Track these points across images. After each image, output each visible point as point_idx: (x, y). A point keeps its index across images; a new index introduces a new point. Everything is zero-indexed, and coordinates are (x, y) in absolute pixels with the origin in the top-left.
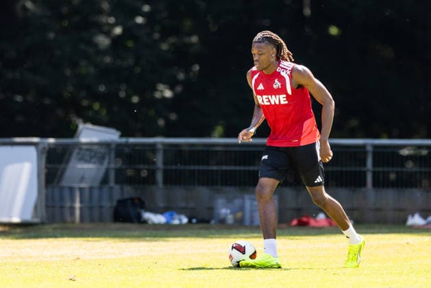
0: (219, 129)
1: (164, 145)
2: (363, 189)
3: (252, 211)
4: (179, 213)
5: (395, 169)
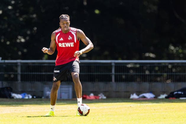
0: (46, 56)
1: (21, 63)
4: (28, 94)
5: (125, 74)
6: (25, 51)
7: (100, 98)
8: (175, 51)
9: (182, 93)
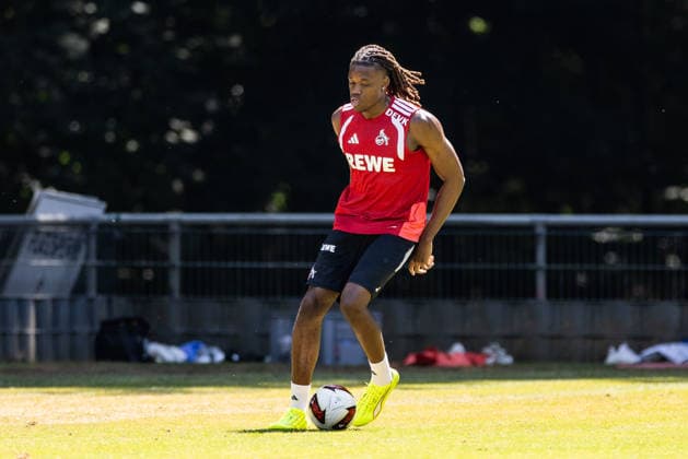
0: (279, 198)
1: (182, 224)
2: (531, 301)
4: (210, 344)
5: (586, 266)
6: (199, 176)
7: (490, 361)
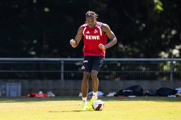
2: (60, 80)
3: (10, 90)
5: (74, 71)
7: (49, 96)
8: (124, 50)
9: (131, 91)
